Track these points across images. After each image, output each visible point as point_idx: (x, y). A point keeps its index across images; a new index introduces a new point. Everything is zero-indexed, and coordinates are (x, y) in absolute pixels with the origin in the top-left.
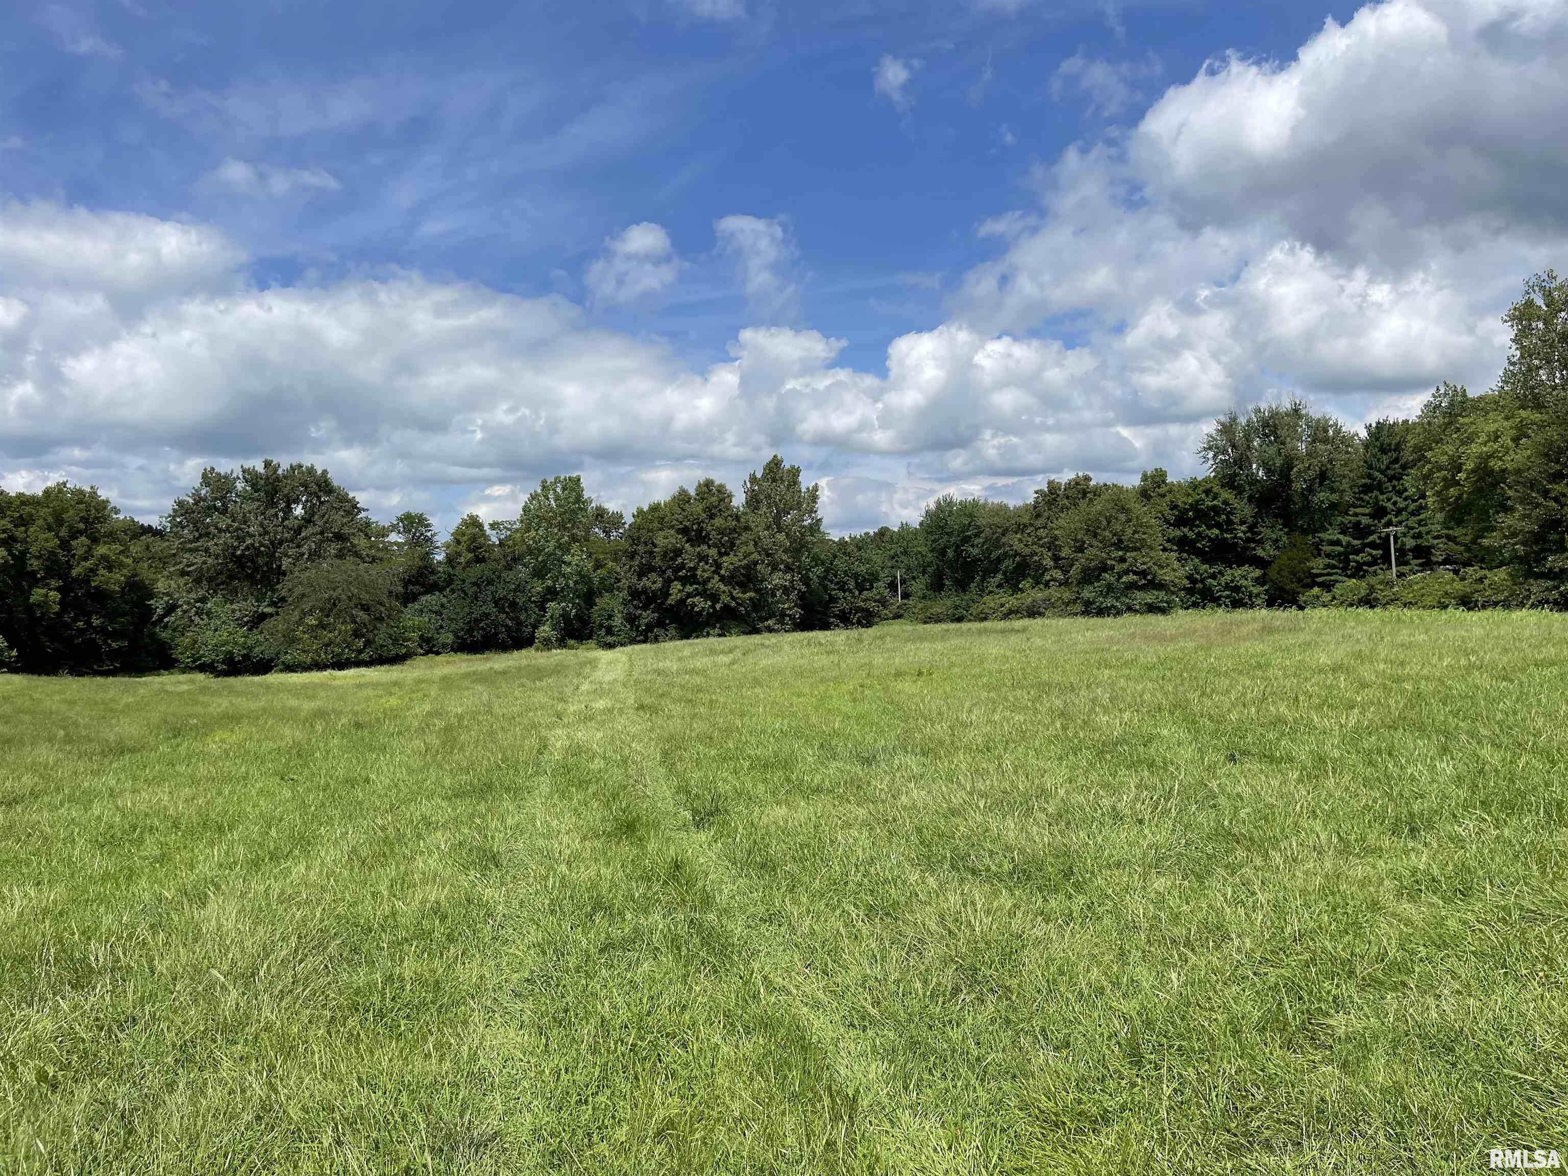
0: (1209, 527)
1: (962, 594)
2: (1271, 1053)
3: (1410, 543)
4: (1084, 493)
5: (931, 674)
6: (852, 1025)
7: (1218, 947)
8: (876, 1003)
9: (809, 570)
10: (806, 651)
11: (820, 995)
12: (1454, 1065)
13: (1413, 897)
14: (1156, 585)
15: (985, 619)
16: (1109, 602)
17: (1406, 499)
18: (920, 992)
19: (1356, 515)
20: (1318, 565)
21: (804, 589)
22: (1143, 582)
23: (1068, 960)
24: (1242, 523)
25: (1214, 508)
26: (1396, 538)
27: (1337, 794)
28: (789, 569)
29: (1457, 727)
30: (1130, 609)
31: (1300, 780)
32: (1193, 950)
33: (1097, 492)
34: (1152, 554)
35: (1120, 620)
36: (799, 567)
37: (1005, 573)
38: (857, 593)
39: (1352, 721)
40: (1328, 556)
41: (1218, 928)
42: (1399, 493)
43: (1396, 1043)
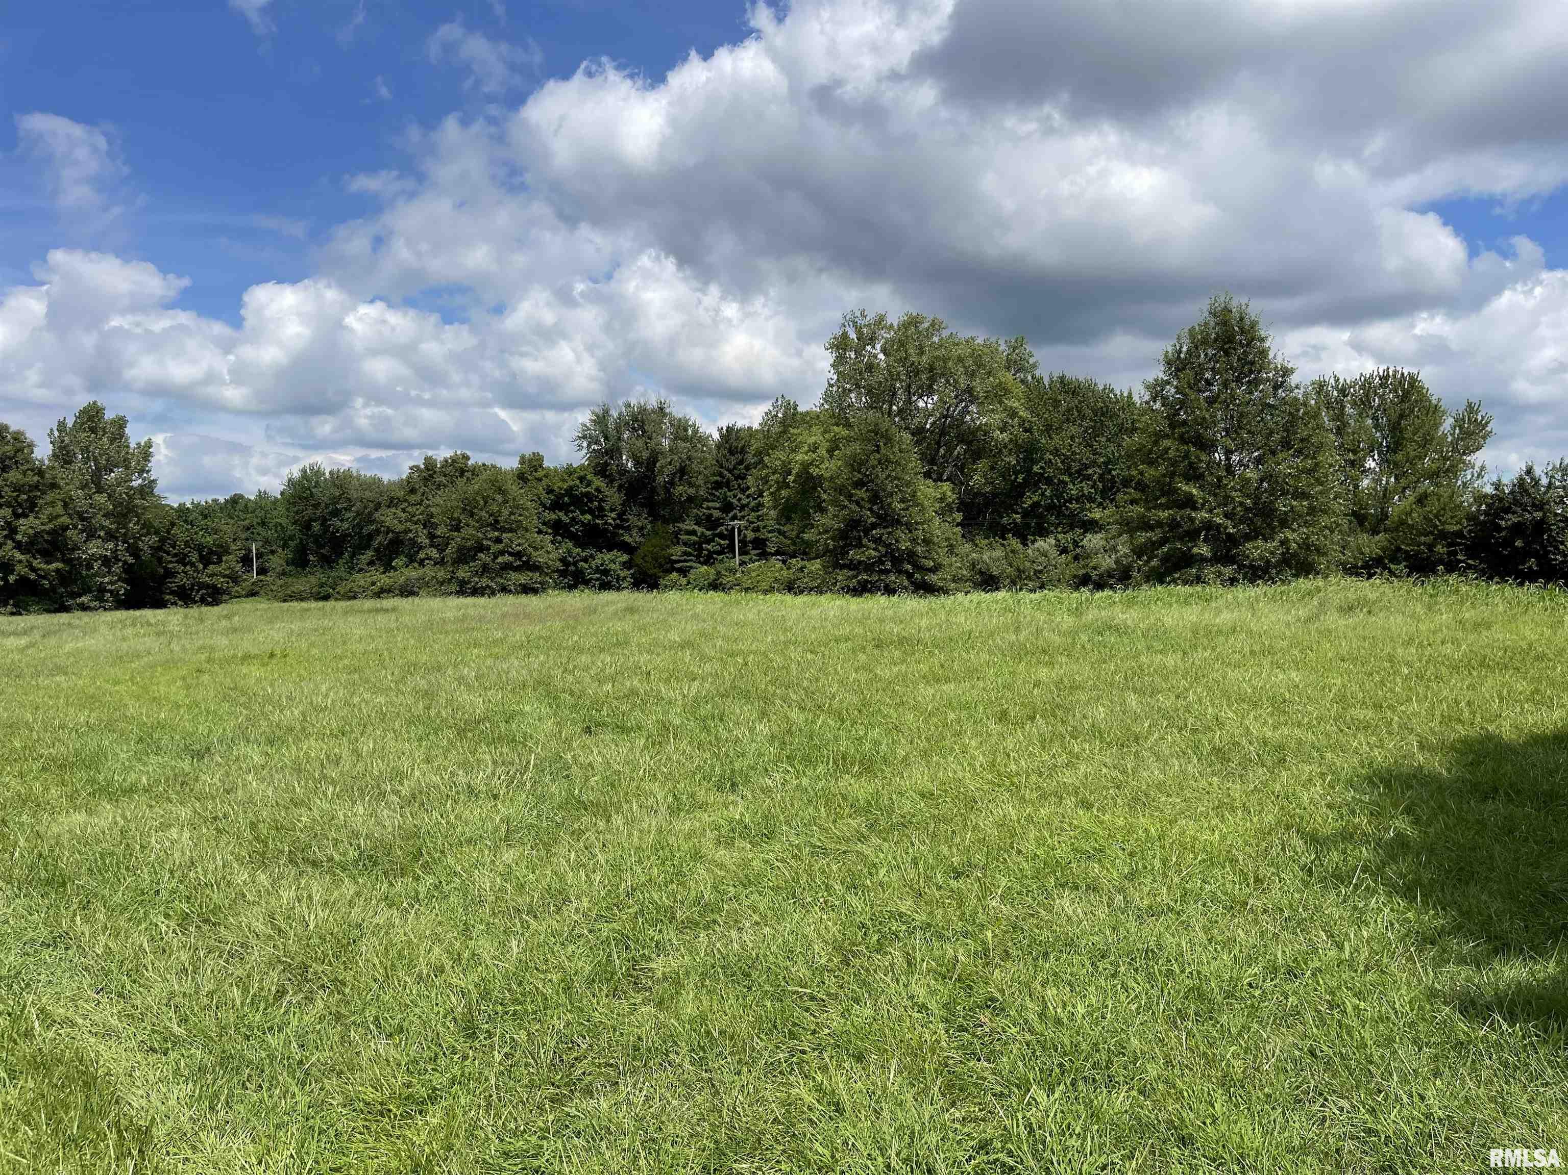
0: (583, 513)
1: (328, 571)
2: (598, 1003)
3: (750, 535)
4: (462, 472)
5: (285, 656)
6: (153, 1050)
7: (559, 910)
8: (183, 1021)
9: (139, 539)
10: (129, 631)
11: (114, 1021)
12: (750, 988)
13: (729, 844)
14: (530, 566)
15: (354, 598)
16: (484, 582)
17: (748, 497)
18: (238, 1002)
19: (708, 508)
20: (676, 552)
21: (131, 560)
22: (518, 563)
23: (410, 942)
24: (612, 510)
25: (587, 494)
26: (740, 531)
27: (675, 758)
28: (111, 536)
29: (774, 694)
30: (504, 590)
31: (646, 747)
32: (535, 917)
33: (475, 471)
34: (528, 535)
35: (493, 600)
36: (125, 534)
37: (377, 550)
38: (201, 566)
39: (694, 691)
40: (685, 544)
41: (560, 893)
42: (743, 491)
43: (704, 976)
